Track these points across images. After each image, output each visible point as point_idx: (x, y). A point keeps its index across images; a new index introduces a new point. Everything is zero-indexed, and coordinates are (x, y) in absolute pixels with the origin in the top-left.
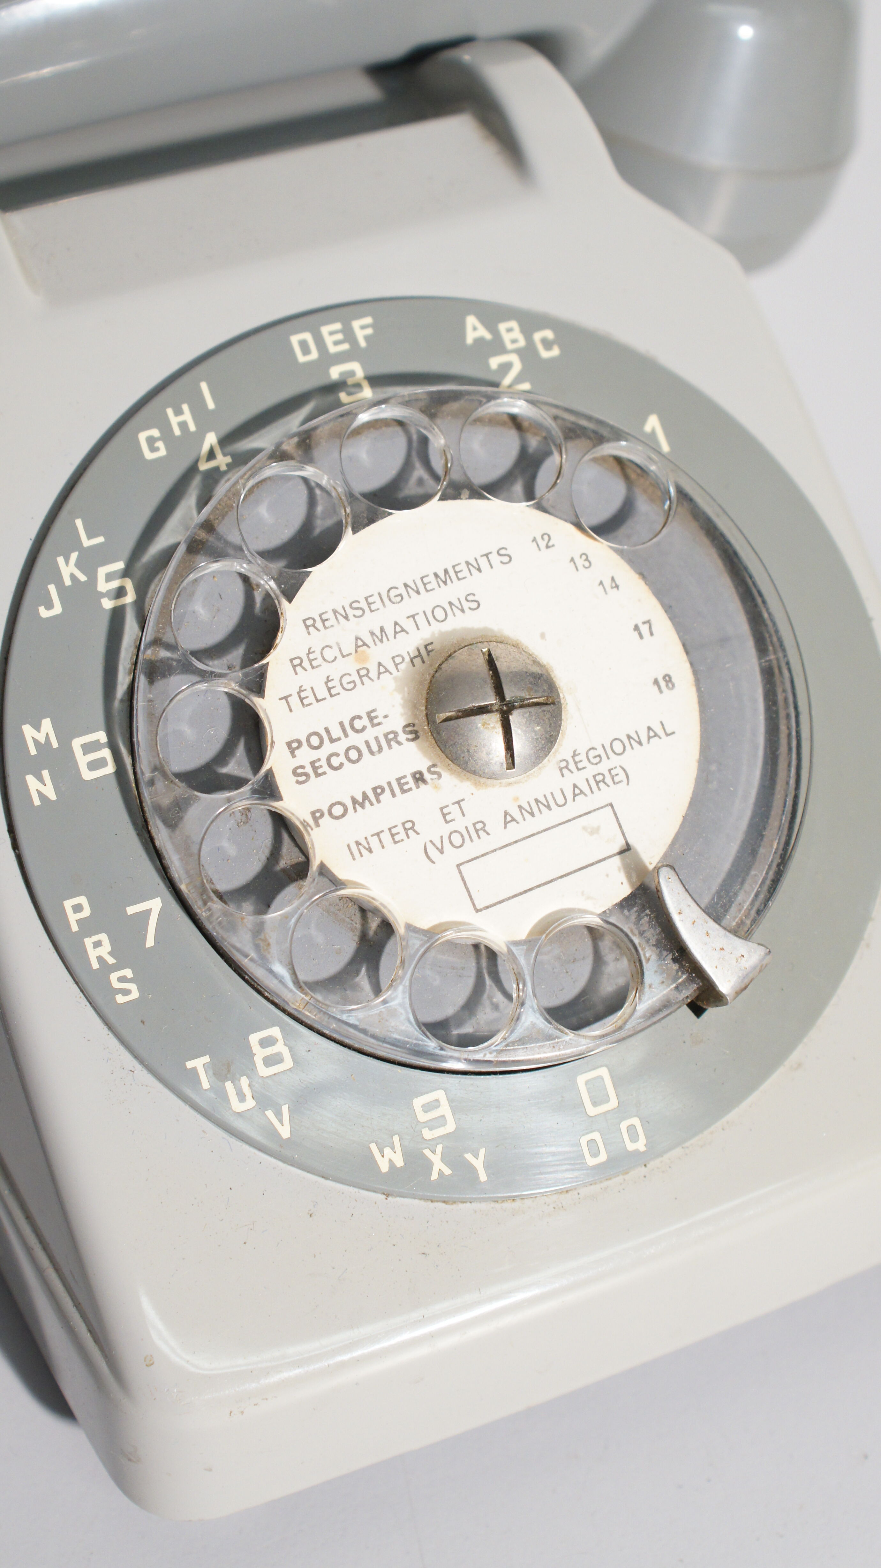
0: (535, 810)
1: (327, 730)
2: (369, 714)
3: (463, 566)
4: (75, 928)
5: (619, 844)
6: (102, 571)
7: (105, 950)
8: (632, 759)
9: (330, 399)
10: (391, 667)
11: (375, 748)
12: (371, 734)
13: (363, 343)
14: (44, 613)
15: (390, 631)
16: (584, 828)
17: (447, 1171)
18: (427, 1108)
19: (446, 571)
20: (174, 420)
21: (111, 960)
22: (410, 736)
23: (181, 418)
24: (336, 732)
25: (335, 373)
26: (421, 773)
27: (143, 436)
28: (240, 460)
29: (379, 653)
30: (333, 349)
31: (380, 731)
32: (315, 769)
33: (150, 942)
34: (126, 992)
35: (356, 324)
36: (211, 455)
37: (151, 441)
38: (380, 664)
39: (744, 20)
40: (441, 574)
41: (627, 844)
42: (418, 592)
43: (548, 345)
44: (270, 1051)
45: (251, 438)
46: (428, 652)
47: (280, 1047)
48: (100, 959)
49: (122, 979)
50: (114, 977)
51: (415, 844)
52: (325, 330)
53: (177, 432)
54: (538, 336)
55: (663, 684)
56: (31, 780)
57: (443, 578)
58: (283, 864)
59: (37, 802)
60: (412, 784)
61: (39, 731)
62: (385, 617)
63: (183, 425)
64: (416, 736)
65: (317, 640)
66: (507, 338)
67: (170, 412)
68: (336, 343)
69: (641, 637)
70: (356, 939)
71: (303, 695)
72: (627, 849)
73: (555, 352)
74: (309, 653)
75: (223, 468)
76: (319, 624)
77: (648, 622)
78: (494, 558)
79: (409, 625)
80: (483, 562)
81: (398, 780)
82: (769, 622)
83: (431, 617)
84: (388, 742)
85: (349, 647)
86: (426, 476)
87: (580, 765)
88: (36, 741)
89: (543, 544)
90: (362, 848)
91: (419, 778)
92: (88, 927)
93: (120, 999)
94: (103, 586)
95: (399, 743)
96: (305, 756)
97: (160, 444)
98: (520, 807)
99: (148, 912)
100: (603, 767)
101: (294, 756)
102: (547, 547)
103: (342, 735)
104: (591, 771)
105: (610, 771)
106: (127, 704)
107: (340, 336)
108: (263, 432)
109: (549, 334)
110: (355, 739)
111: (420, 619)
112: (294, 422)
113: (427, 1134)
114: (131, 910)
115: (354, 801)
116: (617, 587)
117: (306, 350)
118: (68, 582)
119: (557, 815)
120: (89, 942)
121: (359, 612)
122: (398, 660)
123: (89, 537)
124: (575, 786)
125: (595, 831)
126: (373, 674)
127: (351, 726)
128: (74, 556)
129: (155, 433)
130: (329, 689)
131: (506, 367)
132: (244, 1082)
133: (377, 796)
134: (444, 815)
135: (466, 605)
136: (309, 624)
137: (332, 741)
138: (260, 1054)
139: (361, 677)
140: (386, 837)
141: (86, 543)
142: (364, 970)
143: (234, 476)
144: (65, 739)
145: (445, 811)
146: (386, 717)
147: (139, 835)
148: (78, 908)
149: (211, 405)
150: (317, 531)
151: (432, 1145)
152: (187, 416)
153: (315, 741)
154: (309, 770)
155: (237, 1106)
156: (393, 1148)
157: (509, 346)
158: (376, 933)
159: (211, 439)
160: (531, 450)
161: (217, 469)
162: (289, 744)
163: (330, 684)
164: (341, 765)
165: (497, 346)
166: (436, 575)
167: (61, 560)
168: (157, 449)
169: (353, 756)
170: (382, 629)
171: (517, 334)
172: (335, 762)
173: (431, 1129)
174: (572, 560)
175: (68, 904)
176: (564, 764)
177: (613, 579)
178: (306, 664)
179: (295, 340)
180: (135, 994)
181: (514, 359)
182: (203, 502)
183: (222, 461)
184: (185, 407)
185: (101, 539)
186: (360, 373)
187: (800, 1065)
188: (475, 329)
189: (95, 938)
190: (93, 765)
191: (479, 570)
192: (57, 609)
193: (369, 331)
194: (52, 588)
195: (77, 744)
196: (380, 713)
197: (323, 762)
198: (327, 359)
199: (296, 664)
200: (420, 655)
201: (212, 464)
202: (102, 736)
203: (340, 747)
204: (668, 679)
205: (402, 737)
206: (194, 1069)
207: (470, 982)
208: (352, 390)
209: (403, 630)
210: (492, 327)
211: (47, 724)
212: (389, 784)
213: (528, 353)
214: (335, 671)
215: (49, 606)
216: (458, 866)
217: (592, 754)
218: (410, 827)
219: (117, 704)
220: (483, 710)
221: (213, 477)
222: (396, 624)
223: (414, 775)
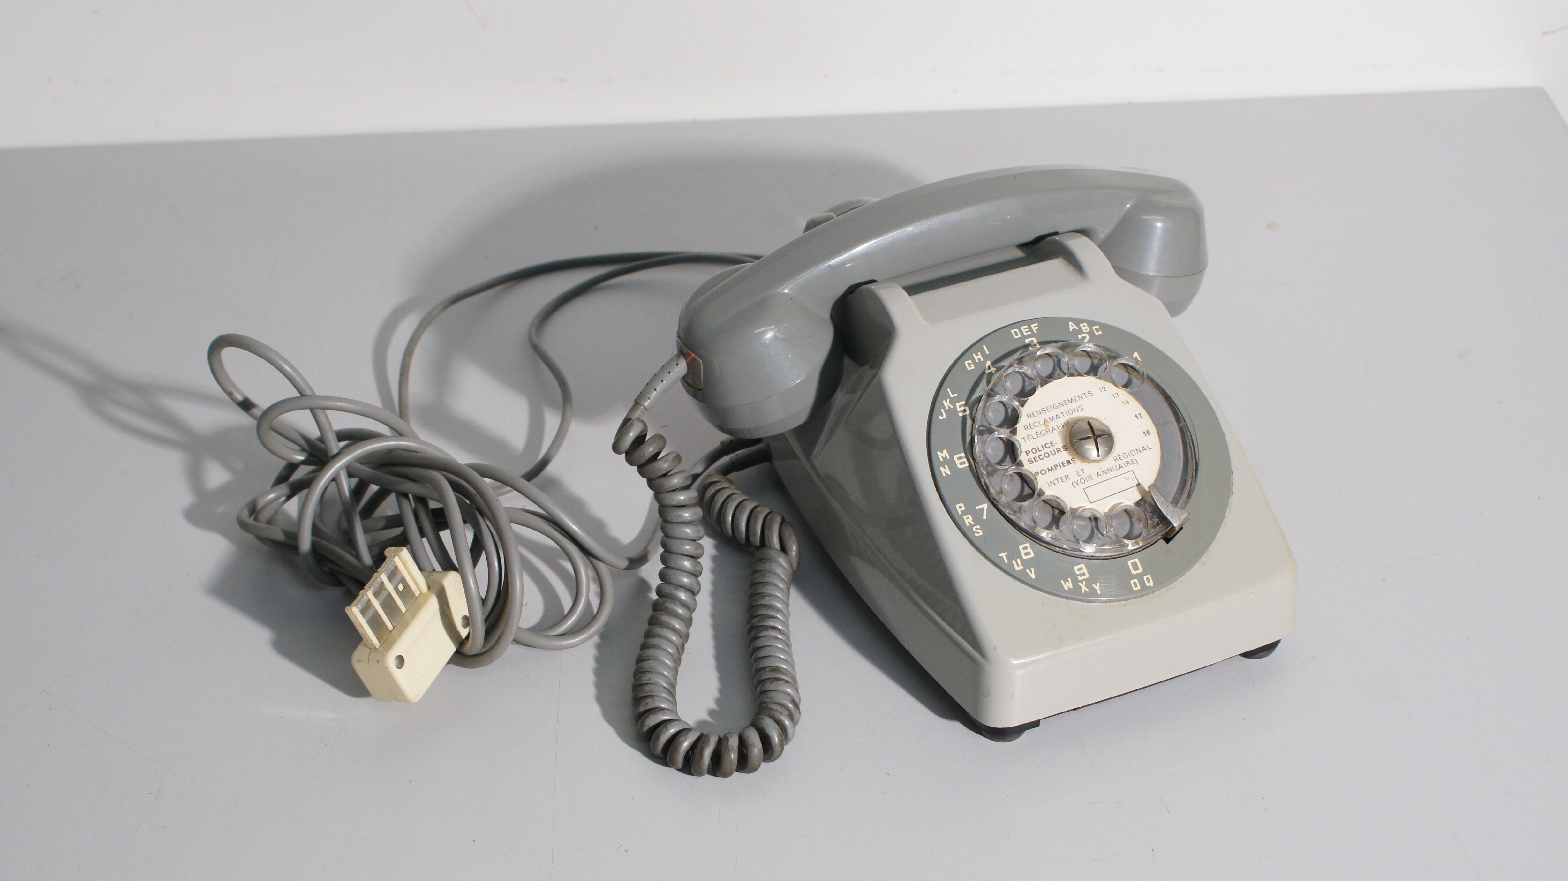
0: (1107, 472)
1: (1038, 448)
2: (1051, 443)
3: (1077, 397)
4: (960, 513)
5: (1136, 483)
6: (958, 405)
7: (970, 520)
8: (1138, 456)
9: (1026, 349)
10: (1056, 428)
11: (1053, 453)
12: (1052, 449)
13: (1035, 332)
14: (940, 418)
15: (1055, 417)
16: (1124, 478)
17: (1087, 590)
18: (1079, 569)
19: (1071, 399)
20: (976, 358)
21: (973, 523)
22: (1065, 449)
23: (978, 357)
24: (1041, 448)
25: (1027, 341)
26: (1069, 461)
27: (966, 363)
28: (999, 369)
29: (1052, 424)
30: (1025, 334)
31: (1054, 448)
32: (1035, 459)
33: (985, 517)
34: (978, 533)
35: (1032, 326)
36: (989, 368)
37: (969, 364)
38: (1053, 428)
39: (1158, 221)
40: (1070, 400)
41: (1139, 483)
42: (1063, 405)
43: (1097, 330)
44: (1026, 551)
45: (1002, 362)
46: (1068, 424)
47: (1029, 550)
48: (969, 523)
49: (977, 529)
50: (974, 528)
51: (1068, 483)
52: (1022, 328)
53: (977, 361)
54: (1094, 328)
55: (1146, 433)
56: (941, 468)
57: (1071, 401)
58: (1025, 493)
59: (944, 475)
60: (1066, 464)
61: (943, 453)
62: (1053, 413)
63: (979, 359)
64: (1067, 449)
65: (1032, 420)
66: (1083, 329)
67: (974, 355)
68: (1026, 332)
69: (1138, 418)
70: (1051, 516)
71: (1029, 437)
72: (1139, 484)
73: (1100, 333)
74: (1030, 424)
75: (994, 372)
76: (1032, 415)
77: (1140, 414)
78: (1087, 394)
79: (1061, 415)
80: (1083, 396)
81: (1062, 463)
82: (1181, 417)
83: (1068, 413)
84: (1058, 451)
85: (1042, 422)
86: (1060, 373)
87: (1121, 458)
88: (942, 457)
89: (1103, 390)
90: (1052, 483)
91: (1068, 462)
92: (964, 513)
93: (976, 535)
94: (958, 409)
95: (1061, 452)
96: (1031, 456)
97: (972, 365)
98: (1102, 471)
99: (983, 508)
100: (1129, 459)
101: (1028, 455)
102: (1104, 391)
103: (1042, 449)
104: (1125, 460)
105: (1131, 460)
106: (970, 445)
107: (1027, 330)
108: (1005, 360)
109: (1098, 327)
110: (1047, 450)
111: (1064, 413)
112: (1016, 356)
113: (1080, 578)
114: (977, 508)
115: (1048, 469)
116: (1128, 403)
117: (1017, 335)
118: (947, 408)
119: (1114, 474)
120: (965, 517)
121: (1045, 412)
122: (1059, 426)
123: (953, 394)
124: (1120, 465)
125: (1128, 479)
126: (1051, 430)
127: (1045, 446)
128: (948, 400)
129: (970, 362)
130: (1037, 435)
131: (1084, 338)
132: (1019, 560)
133: (1056, 468)
134: (1078, 474)
135: (1079, 409)
136: (1029, 416)
137: (1040, 451)
138: (1023, 552)
139: (1047, 431)
140: (1060, 480)
141: (952, 396)
142: (1054, 526)
143: (998, 375)
144: (952, 456)
145: (1078, 472)
146: (1056, 443)
147: (978, 485)
148: (960, 507)
149: (987, 353)
150: (1026, 391)
151: (1081, 581)
152: (980, 356)
153: (1034, 451)
154: (1033, 460)
155: (1017, 568)
156: (1068, 582)
157: (1085, 331)
158: (1057, 515)
159: (988, 363)
160: (1095, 364)
161: (991, 372)
162: (1026, 452)
163: (1037, 434)
164: (1043, 458)
165: (1080, 331)
166: (1068, 400)
167: (944, 401)
168: (971, 367)
169: (1047, 455)
170: (1052, 417)
171: (1087, 327)
172: (1041, 457)
173: (1081, 576)
174: (1113, 395)
175: (957, 506)
176: (1115, 458)
177: (1127, 401)
178: (1029, 427)
179: (1012, 331)
180: (981, 533)
181: (1086, 335)
182: (988, 383)
183: (993, 370)
184: (979, 353)
185: (956, 395)
186: (1035, 341)
187: (1204, 563)
188: (1072, 326)
189: (967, 516)
190: (961, 464)
191: (1082, 398)
192: (945, 416)
193: (1037, 328)
194: (942, 410)
195: (955, 457)
196: (1054, 442)
197: (1037, 457)
198: (1024, 337)
199: (1026, 428)
200: (1065, 425)
201: (990, 371)
202: (963, 455)
203: (1042, 453)
204: (1148, 432)
205: (1062, 450)
206: (1002, 557)
207: (1089, 531)
208: (1033, 346)
209: (1059, 417)
210: (1078, 325)
211: (945, 451)
212: (1059, 464)
213: (1091, 333)
214: (1039, 429)
215: (942, 415)
216: (1084, 489)
217: (1124, 455)
218: (1067, 477)
219: (967, 445)
220: (1088, 438)
221: (991, 375)
222: (1057, 415)
223: (1067, 461)
